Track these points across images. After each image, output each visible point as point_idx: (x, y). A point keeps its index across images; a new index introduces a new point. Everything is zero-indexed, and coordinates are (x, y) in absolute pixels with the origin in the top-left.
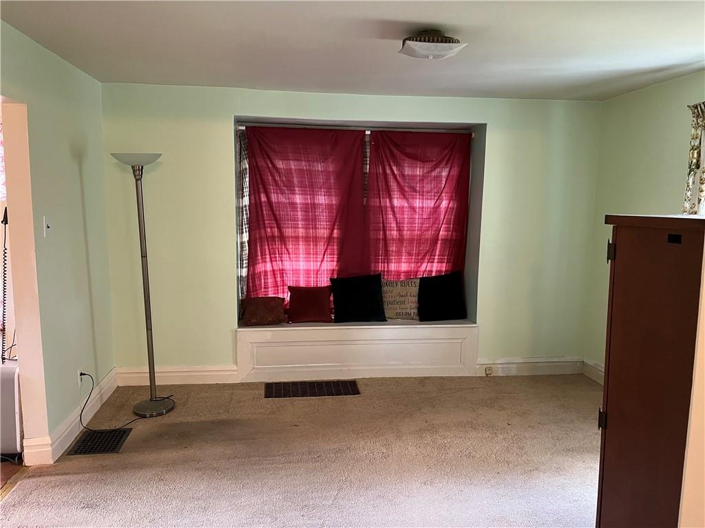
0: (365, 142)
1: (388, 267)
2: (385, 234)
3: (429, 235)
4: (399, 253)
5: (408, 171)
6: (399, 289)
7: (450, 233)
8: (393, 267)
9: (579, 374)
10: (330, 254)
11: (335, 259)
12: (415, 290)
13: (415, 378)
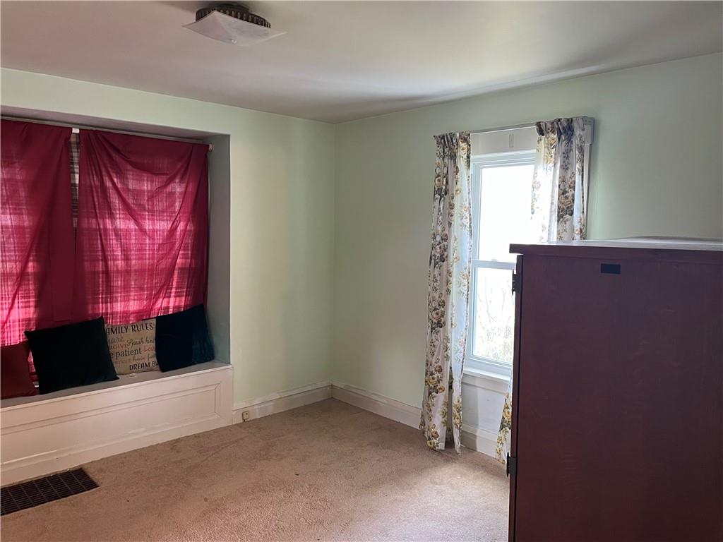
0: (70, 143)
1: (112, 308)
2: (106, 265)
3: (165, 264)
4: (126, 288)
5: (132, 185)
6: (130, 335)
7: (189, 260)
8: (119, 307)
9: (329, 399)
10: (24, 297)
11: (32, 304)
12: (150, 333)
13: (164, 444)
